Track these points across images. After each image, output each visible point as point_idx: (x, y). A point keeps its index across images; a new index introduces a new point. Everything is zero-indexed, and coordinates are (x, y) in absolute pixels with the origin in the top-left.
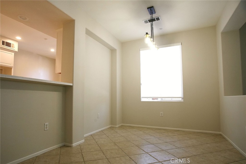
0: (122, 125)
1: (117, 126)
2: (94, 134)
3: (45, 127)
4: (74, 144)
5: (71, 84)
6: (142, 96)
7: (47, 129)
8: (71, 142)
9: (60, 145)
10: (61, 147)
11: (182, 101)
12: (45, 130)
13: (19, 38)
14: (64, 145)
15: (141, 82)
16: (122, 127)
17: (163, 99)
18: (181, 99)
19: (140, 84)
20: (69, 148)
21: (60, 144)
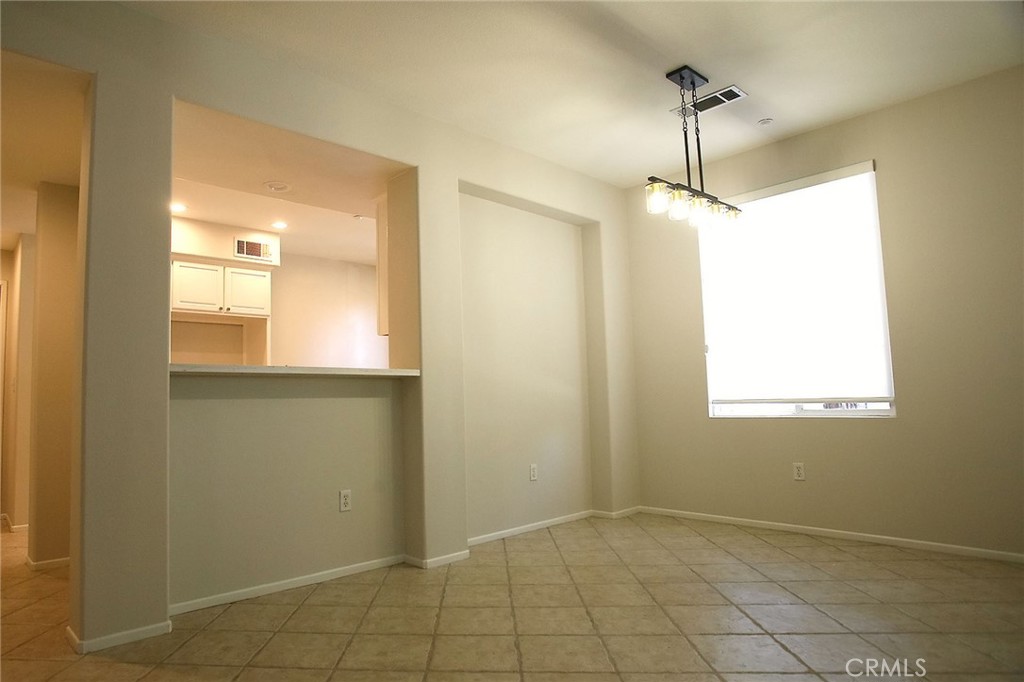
0: (640, 513)
1: (613, 513)
2: (514, 538)
3: (343, 501)
4: (431, 562)
5: (415, 373)
6: (712, 396)
7: (347, 509)
8: (422, 555)
9: (390, 559)
10: (391, 567)
11: (893, 414)
12: (343, 509)
13: (280, 225)
14: (404, 563)
15: (708, 341)
16: (636, 519)
17: (806, 406)
18: (886, 406)
19: (703, 349)
20: (416, 570)
21: (388, 558)
